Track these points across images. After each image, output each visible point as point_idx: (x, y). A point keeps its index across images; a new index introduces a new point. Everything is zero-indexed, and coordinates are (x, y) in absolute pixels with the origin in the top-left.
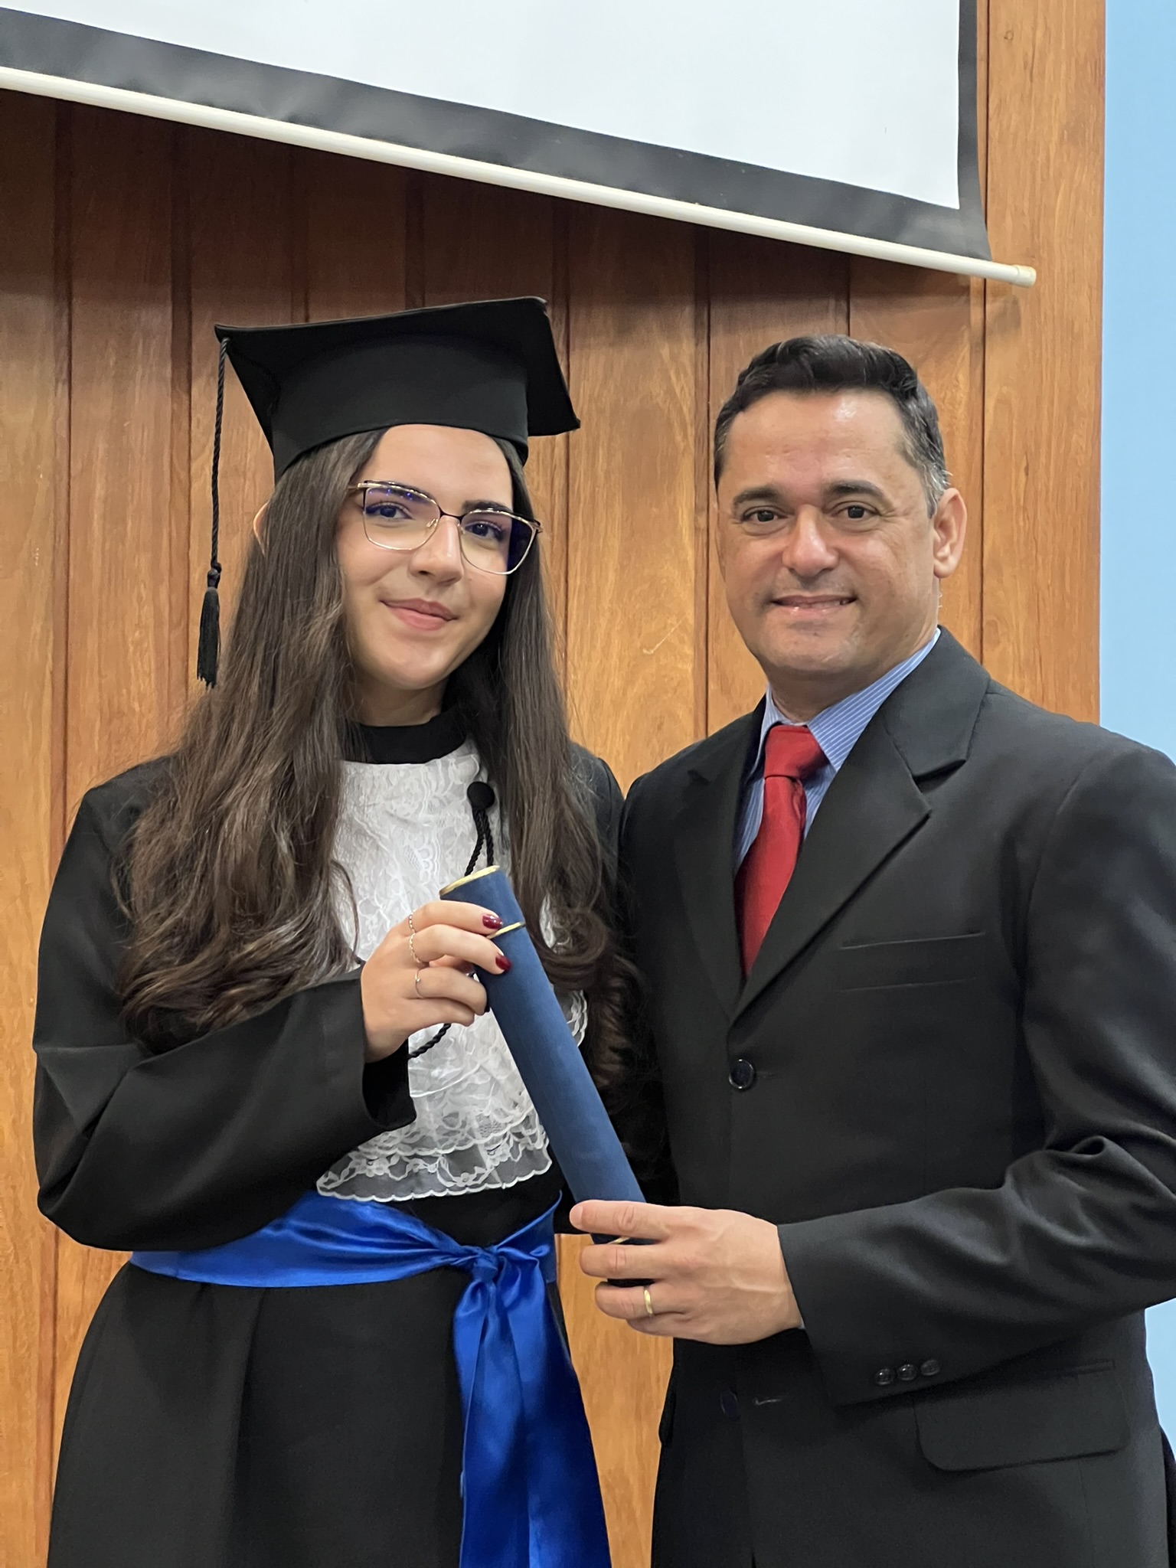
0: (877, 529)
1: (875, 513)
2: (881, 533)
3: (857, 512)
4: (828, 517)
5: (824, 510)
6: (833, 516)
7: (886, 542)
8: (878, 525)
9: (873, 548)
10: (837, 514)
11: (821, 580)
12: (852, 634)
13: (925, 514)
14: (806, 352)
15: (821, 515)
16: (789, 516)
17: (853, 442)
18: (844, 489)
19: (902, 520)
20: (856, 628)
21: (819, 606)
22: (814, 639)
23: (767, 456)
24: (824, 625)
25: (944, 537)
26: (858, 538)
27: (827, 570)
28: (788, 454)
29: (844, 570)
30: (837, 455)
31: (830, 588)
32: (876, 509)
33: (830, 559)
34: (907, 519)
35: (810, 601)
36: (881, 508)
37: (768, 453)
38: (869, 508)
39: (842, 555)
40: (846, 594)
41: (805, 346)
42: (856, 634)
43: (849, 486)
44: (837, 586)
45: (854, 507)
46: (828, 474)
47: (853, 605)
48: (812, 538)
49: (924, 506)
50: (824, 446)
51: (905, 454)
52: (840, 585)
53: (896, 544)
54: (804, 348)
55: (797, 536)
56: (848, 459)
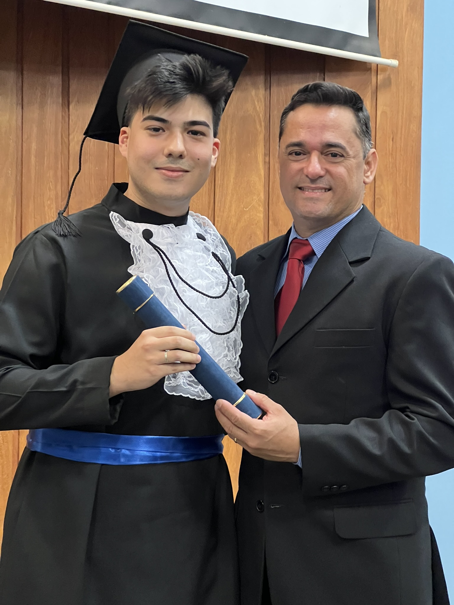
0: (342, 162)
1: (342, 156)
2: (344, 164)
3: (335, 155)
4: (323, 156)
5: (322, 153)
6: (325, 155)
7: (345, 168)
8: (343, 160)
9: (340, 170)
10: (327, 155)
11: (318, 181)
12: (329, 203)
13: (362, 158)
14: (321, 88)
15: (320, 155)
16: (307, 154)
17: (335, 127)
18: (330, 145)
19: (352, 159)
20: (331, 201)
21: (316, 191)
22: (313, 205)
23: (301, 130)
24: (318, 199)
25: (368, 168)
26: (334, 165)
27: (321, 177)
28: (309, 129)
29: (328, 177)
30: (329, 131)
31: (322, 184)
32: (343, 155)
33: (322, 173)
34: (354, 159)
35: (313, 189)
36: (345, 154)
37: (301, 128)
38: (340, 154)
39: (328, 171)
40: (328, 187)
41: (320, 86)
42: (330, 203)
43: (332, 144)
44: (324, 183)
45: (334, 153)
46: (325, 139)
47: (330, 192)
48: (316, 164)
49: (361, 155)
50: (324, 127)
51: (356, 133)
52: (325, 183)
53: (349, 168)
54: (320, 87)
55: (310, 162)
56: (334, 133)
